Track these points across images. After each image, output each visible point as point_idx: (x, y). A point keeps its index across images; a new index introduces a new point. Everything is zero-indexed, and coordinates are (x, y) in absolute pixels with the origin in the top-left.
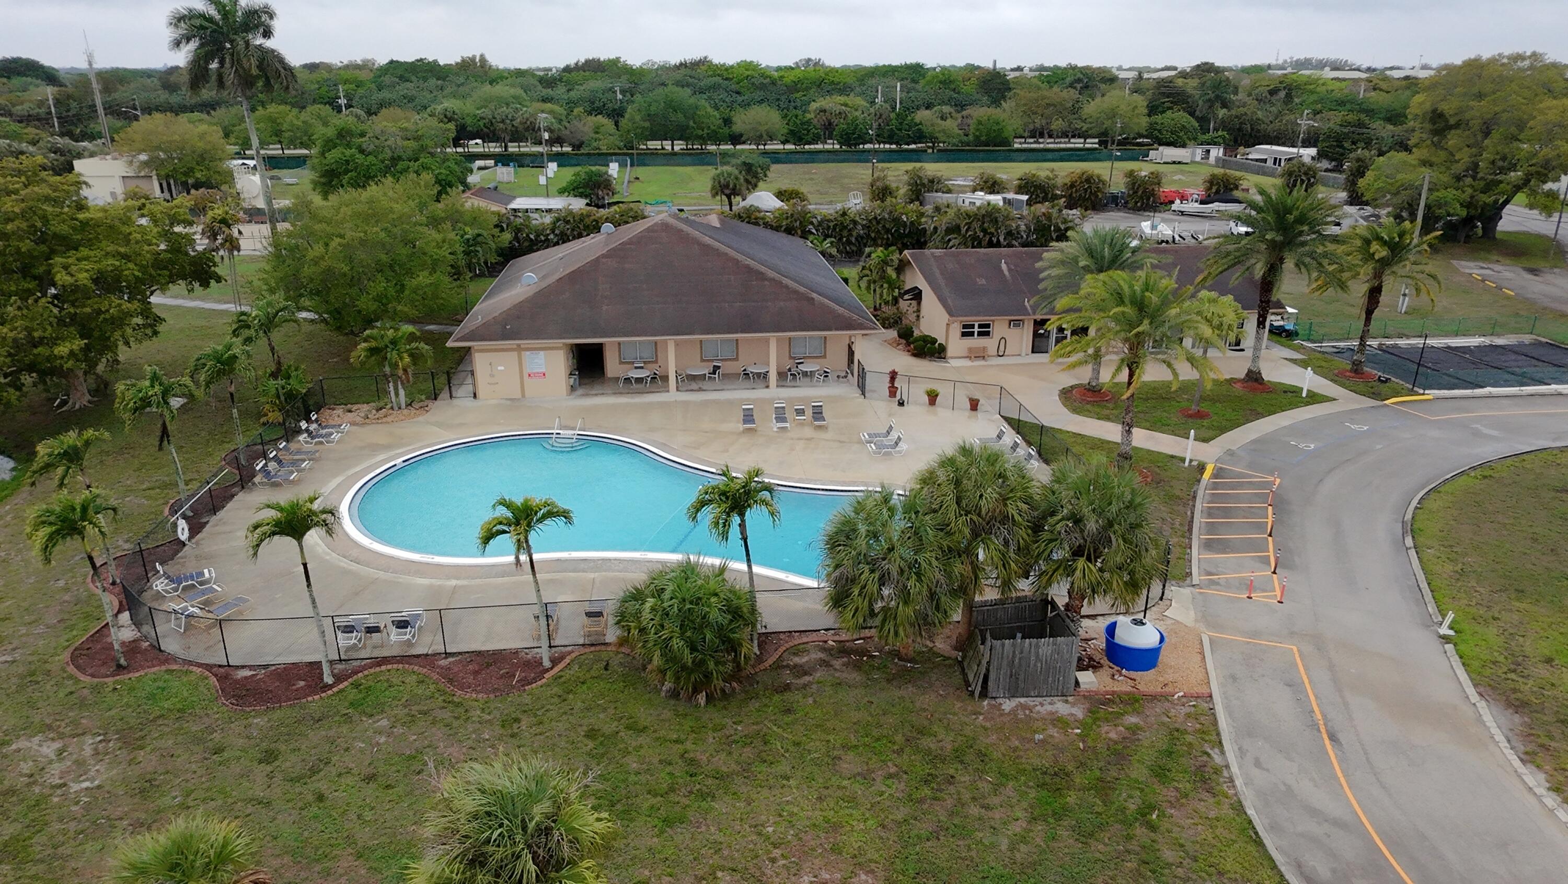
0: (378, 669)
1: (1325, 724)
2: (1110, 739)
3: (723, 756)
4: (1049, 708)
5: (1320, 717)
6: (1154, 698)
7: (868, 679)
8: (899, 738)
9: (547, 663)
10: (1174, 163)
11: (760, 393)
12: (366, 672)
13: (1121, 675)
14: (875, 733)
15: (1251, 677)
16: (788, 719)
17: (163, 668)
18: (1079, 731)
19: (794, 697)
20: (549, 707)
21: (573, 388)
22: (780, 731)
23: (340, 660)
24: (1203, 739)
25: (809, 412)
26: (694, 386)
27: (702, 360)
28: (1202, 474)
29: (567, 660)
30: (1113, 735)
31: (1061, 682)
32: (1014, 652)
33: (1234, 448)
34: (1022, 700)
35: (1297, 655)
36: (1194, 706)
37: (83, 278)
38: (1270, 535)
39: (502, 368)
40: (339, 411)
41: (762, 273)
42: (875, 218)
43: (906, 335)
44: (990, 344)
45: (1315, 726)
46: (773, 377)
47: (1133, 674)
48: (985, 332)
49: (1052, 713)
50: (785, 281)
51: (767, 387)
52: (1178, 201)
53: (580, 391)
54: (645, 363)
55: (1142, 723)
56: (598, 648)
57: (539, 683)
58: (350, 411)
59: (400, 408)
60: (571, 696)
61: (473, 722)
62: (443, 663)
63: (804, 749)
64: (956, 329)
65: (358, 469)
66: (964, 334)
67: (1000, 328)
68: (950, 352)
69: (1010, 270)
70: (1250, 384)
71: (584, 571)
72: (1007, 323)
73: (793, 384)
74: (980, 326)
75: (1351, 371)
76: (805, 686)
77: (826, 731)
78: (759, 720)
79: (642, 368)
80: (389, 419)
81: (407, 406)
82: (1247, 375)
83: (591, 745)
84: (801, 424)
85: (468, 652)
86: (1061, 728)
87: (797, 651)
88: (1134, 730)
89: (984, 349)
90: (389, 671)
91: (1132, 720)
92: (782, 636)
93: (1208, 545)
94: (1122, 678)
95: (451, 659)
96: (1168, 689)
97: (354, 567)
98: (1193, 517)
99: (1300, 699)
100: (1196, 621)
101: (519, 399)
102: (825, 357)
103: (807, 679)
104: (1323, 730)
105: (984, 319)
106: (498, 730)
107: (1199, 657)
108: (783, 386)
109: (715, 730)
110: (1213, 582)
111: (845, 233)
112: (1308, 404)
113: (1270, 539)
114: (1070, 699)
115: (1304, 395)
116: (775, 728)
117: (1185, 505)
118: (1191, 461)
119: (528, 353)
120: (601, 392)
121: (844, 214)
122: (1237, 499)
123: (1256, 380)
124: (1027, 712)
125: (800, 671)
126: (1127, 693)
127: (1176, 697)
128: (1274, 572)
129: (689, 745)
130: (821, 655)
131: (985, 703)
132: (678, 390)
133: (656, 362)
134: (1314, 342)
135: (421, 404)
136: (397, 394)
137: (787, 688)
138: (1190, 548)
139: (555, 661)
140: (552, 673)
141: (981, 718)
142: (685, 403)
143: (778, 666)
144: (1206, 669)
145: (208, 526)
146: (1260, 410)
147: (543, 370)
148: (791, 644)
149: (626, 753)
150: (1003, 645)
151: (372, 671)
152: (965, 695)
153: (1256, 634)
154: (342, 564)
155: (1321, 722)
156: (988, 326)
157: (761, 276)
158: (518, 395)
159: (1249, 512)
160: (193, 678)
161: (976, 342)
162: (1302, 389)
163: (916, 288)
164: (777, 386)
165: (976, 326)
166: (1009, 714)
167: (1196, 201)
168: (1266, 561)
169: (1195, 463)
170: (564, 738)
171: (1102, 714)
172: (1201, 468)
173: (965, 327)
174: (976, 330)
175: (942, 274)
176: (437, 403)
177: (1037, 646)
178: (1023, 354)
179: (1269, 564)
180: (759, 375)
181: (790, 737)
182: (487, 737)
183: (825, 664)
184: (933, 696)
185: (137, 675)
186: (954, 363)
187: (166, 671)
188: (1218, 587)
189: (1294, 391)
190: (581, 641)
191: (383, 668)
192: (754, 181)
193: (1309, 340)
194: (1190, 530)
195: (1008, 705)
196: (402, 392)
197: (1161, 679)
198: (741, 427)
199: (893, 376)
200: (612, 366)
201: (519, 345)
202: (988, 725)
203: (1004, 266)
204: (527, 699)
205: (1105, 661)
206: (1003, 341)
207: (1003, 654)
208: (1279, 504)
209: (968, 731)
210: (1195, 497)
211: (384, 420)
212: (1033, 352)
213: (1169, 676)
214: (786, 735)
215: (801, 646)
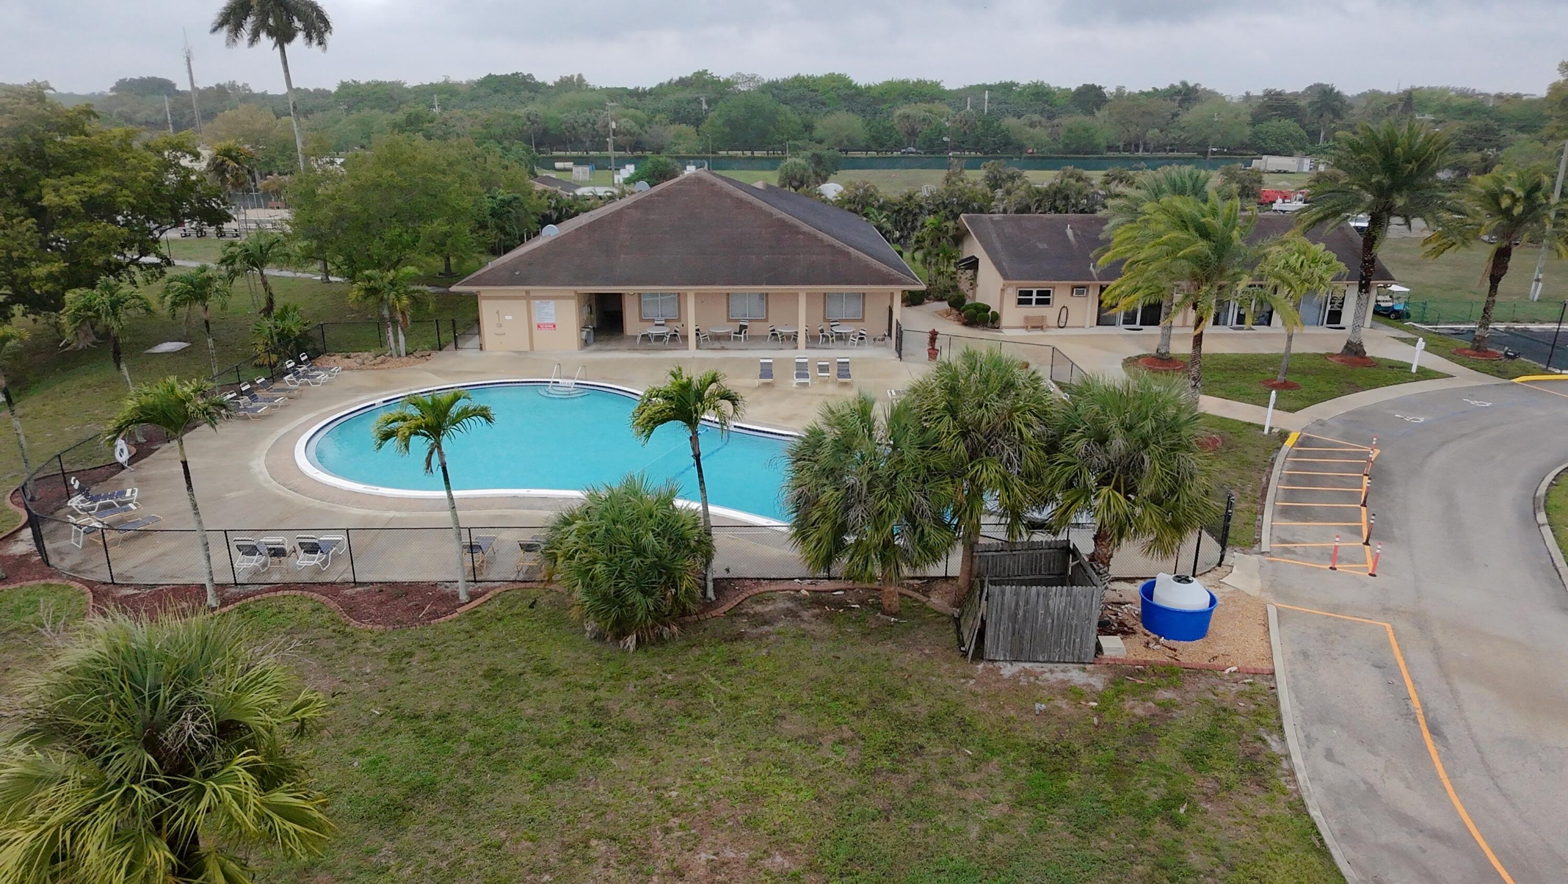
0: (273, 594)
1: (1426, 715)
2: (1134, 716)
3: (640, 706)
4: (1061, 676)
5: (1418, 705)
6: (1198, 671)
7: (840, 632)
8: (864, 700)
9: (463, 597)
10: (1279, 172)
11: (787, 353)
12: (258, 597)
13: (1158, 643)
14: (835, 691)
15: (1329, 654)
16: (732, 670)
17: (43, 582)
18: (1096, 704)
19: (746, 648)
20: (451, 642)
21: (586, 343)
22: (717, 683)
23: (236, 584)
24: (1258, 722)
25: (833, 369)
26: (717, 345)
27: (729, 320)
28: (1283, 442)
29: (488, 596)
30: (1139, 711)
31: (1077, 646)
32: (1017, 604)
33: (1325, 419)
34: (1028, 665)
35: (1391, 633)
36: (1250, 684)
38: (1364, 505)
39: (510, 317)
40: (337, 357)
41: (797, 227)
42: (943, 203)
43: (958, 303)
44: (1049, 313)
45: (1409, 715)
46: (802, 338)
47: (1173, 643)
48: (1044, 301)
49: (1063, 682)
50: (821, 235)
51: (796, 348)
52: (1280, 200)
53: (594, 347)
54: (666, 320)
55: (1179, 699)
56: (529, 585)
57: (449, 617)
58: (348, 357)
59: (399, 356)
60: (481, 633)
61: (359, 654)
62: (349, 592)
63: (742, 705)
64: (1012, 296)
65: (334, 407)
66: (1021, 302)
67: (1061, 297)
68: (1005, 321)
69: (1075, 235)
70: (1349, 357)
71: (540, 509)
72: (1070, 289)
73: (825, 346)
74: (1039, 293)
75: (1471, 349)
76: (761, 637)
77: (776, 687)
78: (696, 670)
79: (663, 325)
80: (385, 366)
81: (407, 354)
82: (1346, 347)
83: (486, 685)
84: (825, 382)
85: (381, 583)
86: (1072, 700)
87: (760, 599)
88: (1167, 707)
89: (1043, 318)
90: (284, 597)
91: (1166, 695)
92: (747, 583)
93: (1285, 512)
94: (1158, 647)
95: (359, 589)
96: (1219, 662)
97: (290, 495)
98: (1268, 484)
99: (1393, 684)
100: (1262, 590)
101: (526, 352)
102: (862, 320)
103: (766, 628)
104: (1422, 721)
105: (1044, 284)
106: (385, 664)
107: (1261, 629)
108: (814, 348)
109: (639, 678)
110: (1287, 551)
112: (1417, 380)
113: (1363, 509)
114: (1089, 667)
115: (1414, 370)
116: (712, 680)
117: (1261, 471)
118: (1271, 429)
119: (537, 302)
120: (614, 347)
121: (910, 198)
122: (1326, 467)
123: (1356, 353)
124: (1032, 679)
125: (760, 620)
126: (1162, 664)
127: (1227, 671)
128: (1367, 543)
129: (602, 693)
130: (789, 605)
131: (981, 666)
132: (698, 347)
133: (679, 320)
134: (1427, 323)
135: (424, 353)
136: (397, 341)
137: (739, 637)
138: (1262, 514)
139: (473, 596)
140: (467, 607)
141: (972, 682)
142: (704, 361)
143: (734, 614)
144: (1270, 643)
145: (157, 452)
146: (1359, 383)
147: (554, 321)
148: (756, 591)
149: (525, 696)
150: (1003, 593)
151: (265, 595)
152: (956, 656)
153: (1337, 608)
154: (279, 492)
155: (1420, 712)
156: (1048, 293)
157: (795, 230)
159: (1341, 482)
160: (69, 593)
161: (1034, 310)
162: (1412, 365)
163: (973, 257)
164: (807, 348)
165: (1035, 293)
166: (1009, 679)
167: (1300, 200)
168: (1358, 532)
169: (1275, 430)
170: (457, 677)
171: (1127, 685)
172: (1284, 436)
173: (1021, 293)
174: (1034, 297)
175: (998, 236)
176: (442, 352)
177: (1046, 596)
178: (1087, 326)
179: (1361, 535)
180: (787, 336)
181: (728, 690)
182: (368, 671)
183: (792, 614)
184: (916, 656)
185: (11, 587)
186: (1007, 333)
187: (44, 585)
188: (1294, 556)
189: (1401, 367)
190: (512, 578)
191: (280, 593)
192: (823, 173)
193: (1422, 322)
194: (1264, 496)
195: (1008, 670)
196: (401, 338)
197: (1209, 651)
198: (758, 382)
200: (632, 324)
201: (527, 292)
202: (979, 690)
203: (1069, 232)
204: (428, 633)
205: (1140, 628)
206: (1064, 310)
207: (1002, 604)
208: (1378, 473)
209: (952, 695)
210: (1272, 465)
211: (381, 366)
212: (1098, 324)
213: (1220, 649)
214: (723, 688)
215: (768, 594)
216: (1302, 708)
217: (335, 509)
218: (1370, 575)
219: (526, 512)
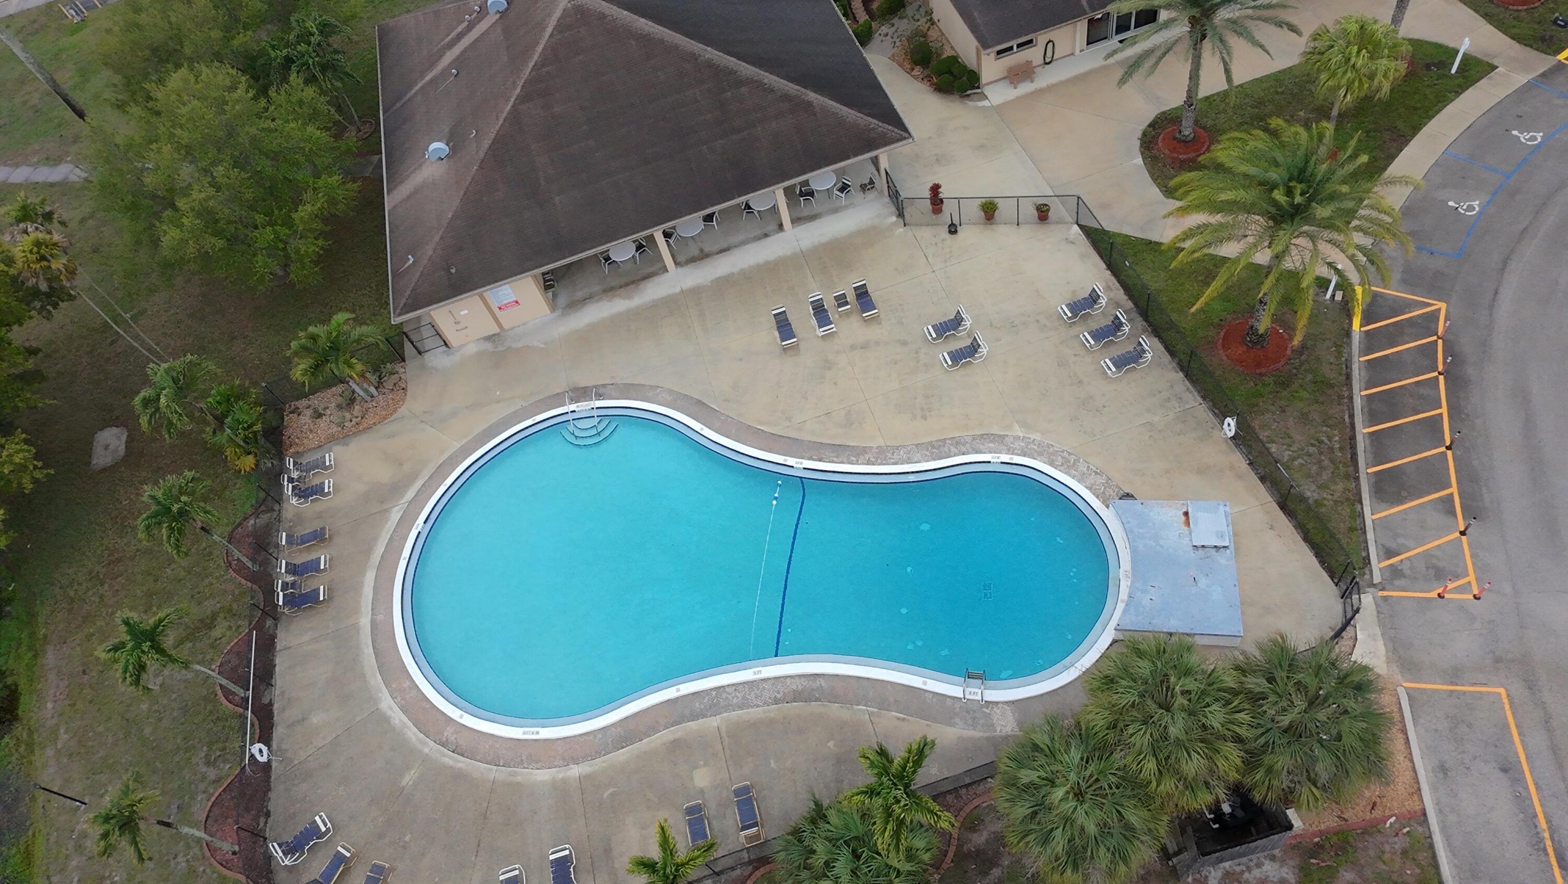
1: (1552, 839)
4: (1257, 873)
5: (1543, 824)
6: (1366, 831)
11: (775, 244)
15: (1462, 762)
26: (693, 247)
28: (1350, 316)
36: (1408, 834)
39: (466, 312)
40: (305, 420)
44: (1033, 54)
45: (1539, 843)
46: (783, 209)
51: (782, 228)
53: (563, 296)
55: (1359, 881)
58: (318, 413)
59: (372, 396)
64: (991, 58)
66: (999, 53)
67: (1045, 35)
68: (984, 80)
73: (810, 213)
74: (1020, 44)
80: (372, 423)
81: (377, 390)
84: (847, 314)
87: (972, 825)
91: (1347, 876)
93: (1381, 488)
98: (1353, 425)
100: (1387, 660)
101: (498, 334)
104: (1550, 849)
105: (1026, 38)
108: (799, 219)
110: (1395, 572)
112: (1461, 88)
113: (1449, 453)
115: (1454, 69)
117: (1340, 399)
119: (491, 294)
120: (586, 292)
122: (1399, 366)
126: (1336, 832)
127: (1388, 824)
128: (1463, 532)
131: (1190, 879)
132: (677, 264)
135: (393, 377)
138: (1361, 502)
142: (696, 292)
144: (1412, 761)
147: (515, 299)
148: (963, 813)
152: (1166, 871)
153: (1454, 675)
155: (1547, 835)
156: (1030, 41)
158: (497, 330)
159: (1419, 396)
161: (1017, 58)
162: (1455, 52)
165: (1015, 46)
168: (1449, 506)
169: (1339, 294)
171: (1314, 874)
172: (1347, 303)
176: (408, 364)
179: (1455, 514)
186: (992, 91)
188: (1403, 581)
194: (1354, 457)
198: (778, 339)
206: (1050, 45)
210: (1349, 378)
212: (1089, 44)
216: (1456, 862)
217: (519, 779)
218: (1475, 597)
219: (693, 725)
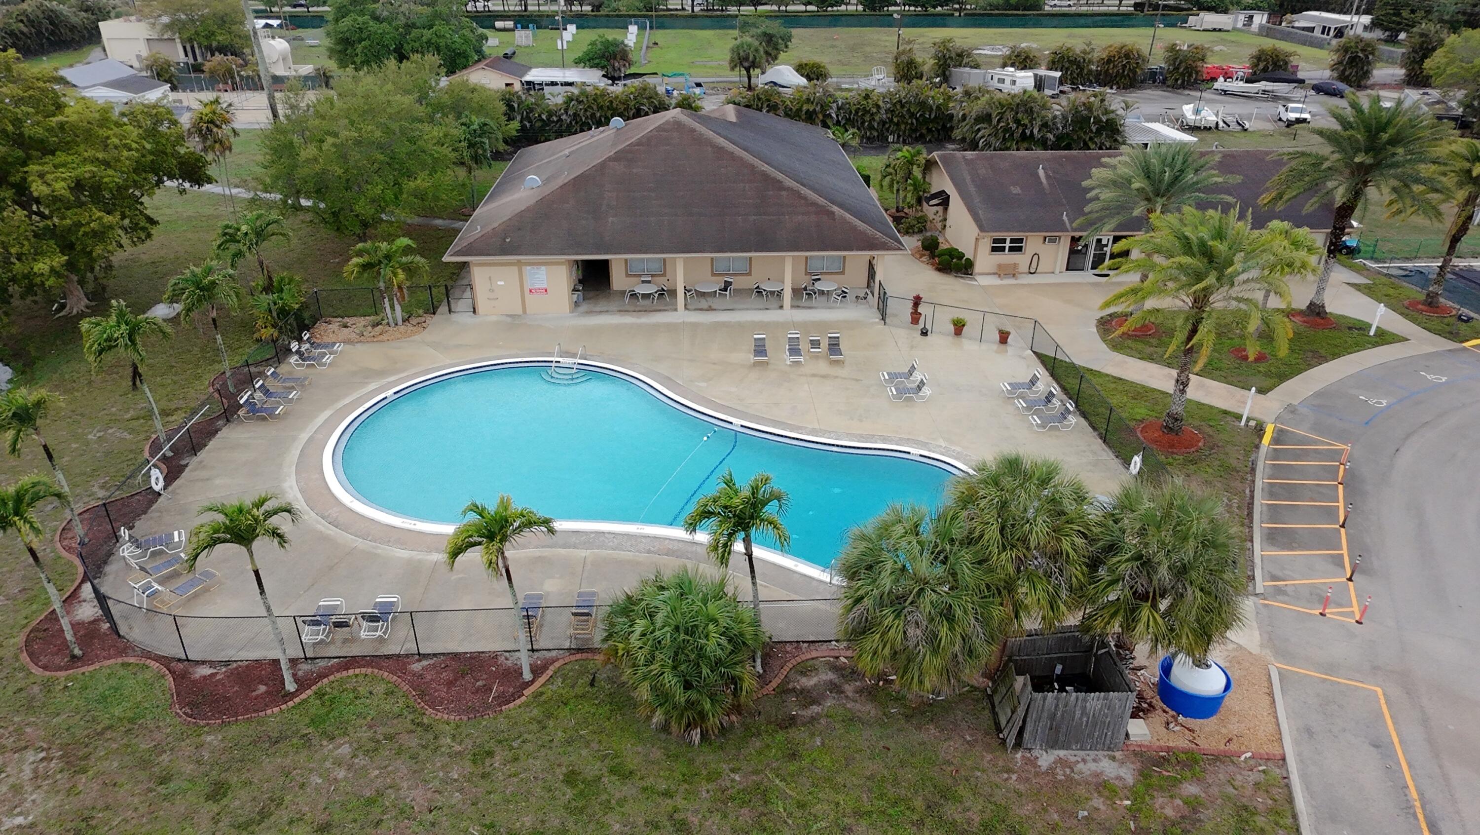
0: (345, 673)
1: (1423, 807)
2: (1166, 818)
3: (717, 817)
4: (1092, 766)
5: (1414, 794)
6: (1218, 758)
7: (884, 714)
8: (919, 803)
9: (527, 676)
10: (1214, 30)
11: (772, 316)
12: (332, 678)
13: (1177, 724)
14: (891, 792)
15: (1330, 731)
16: (793, 767)
17: (120, 660)
18: (1129, 802)
19: (798, 734)
20: (526, 736)
21: (577, 304)
22: (782, 785)
23: (306, 658)
24: (1277, 824)
25: (825, 344)
26: (704, 304)
27: (713, 274)
28: (1261, 437)
29: (550, 672)
30: (1169, 812)
31: (1108, 737)
32: (1057, 706)
33: (1296, 403)
34: (1062, 753)
35: (1383, 701)
36: (1264, 771)
37: (61, 187)
38: (1343, 526)
39: (502, 283)
40: (335, 326)
41: (780, 182)
42: (900, 101)
43: (930, 248)
44: (1021, 260)
45: (1408, 809)
46: (788, 295)
47: (1191, 722)
48: (1017, 247)
49: (1097, 775)
50: (804, 191)
51: (781, 307)
52: (1221, 79)
53: (584, 307)
54: (652, 276)
55: (1203, 795)
56: (585, 655)
57: (518, 702)
58: (346, 326)
59: (396, 324)
60: (551, 723)
61: (442, 754)
62: (416, 667)
63: (810, 813)
64: (986, 244)
65: (347, 401)
66: (994, 249)
67: (1033, 243)
68: (977, 268)
69: (1048, 177)
70: (1311, 318)
71: (575, 547)
72: (1042, 240)
73: (808, 304)
74: (1012, 241)
75: (1423, 304)
76: (813, 719)
77: (835, 788)
78: (760, 767)
79: (649, 282)
80: (385, 337)
81: (404, 321)
82: (1308, 307)
83: (570, 793)
84: (816, 357)
85: (443, 654)
86: (1107, 798)
87: (805, 670)
88: (1194, 805)
89: (1015, 266)
90: (357, 676)
91: (1191, 789)
92: (789, 648)
93: (1273, 538)
94: (1178, 728)
95: (425, 663)
96: (1233, 747)
97: (332, 531)
98: (1252, 497)
99: (1391, 771)
100: (1262, 646)
101: (519, 316)
102: (843, 273)
103: (815, 709)
104: (1421, 817)
105: (1017, 235)
106: (469, 767)
107: (1267, 700)
108: (798, 307)
109: (709, 780)
110: (1279, 591)
111: (867, 118)
112: (1376, 345)
113: (1342, 530)
114: (1118, 754)
115: (1372, 333)
116: (777, 781)
117: (1243, 479)
118: (1248, 419)
119: (529, 268)
120: (605, 309)
121: (867, 97)
122: (1302, 472)
123: (1318, 314)
124: (1068, 771)
125: (808, 698)
126: (1185, 751)
127: (1243, 758)
128: (1350, 579)
129: (680, 802)
130: (831, 676)
131: (1019, 755)
132: (686, 308)
133: (664, 275)
134: (1377, 261)
135: (419, 320)
136: (392, 307)
137: (791, 722)
138: (1252, 541)
139: (537, 671)
140: (532, 689)
141: (1014, 777)
142: (695, 326)
143: (784, 690)
144: (1276, 718)
145: (187, 469)
146: (1323, 352)
147: (545, 286)
148: (798, 659)
149: (607, 807)
150: (1045, 699)
151: (338, 676)
152: (995, 743)
153: (1331, 668)
154: (320, 527)
155: (1417, 804)
156: (1021, 241)
157: (778, 185)
158: (520, 312)
159: (1318, 492)
160: (148, 675)
161: (1007, 258)
162: (1370, 326)
163: (944, 191)
164: (792, 307)
165: (1008, 241)
166: (1046, 773)
167: (1241, 80)
168: (1338, 561)
169: (1252, 423)
170: (540, 783)
171: (1154, 780)
172: (1260, 430)
173: (995, 241)
174: (1008, 244)
175: (973, 181)
176: (436, 317)
177: (1085, 700)
178: (1057, 272)
179: (1343, 567)
180: (772, 293)
181: (794, 794)
182: (456, 777)
183: (835, 688)
184: (958, 743)
185: (91, 668)
186: (982, 281)
187: (123, 664)
188: (1286, 598)
189: (1361, 327)
190: (567, 645)
191: (351, 672)
192: (773, 53)
193: (1372, 258)
194: (1250, 515)
195: (1046, 759)
196: (398, 308)
197: (1224, 731)
198: (752, 358)
199: (917, 301)
200: (618, 279)
201: (519, 261)
202: (1022, 787)
203: (1041, 172)
204: (502, 723)
205: (1157, 702)
206: (1036, 257)
207: (1043, 705)
208: (1351, 483)
209: (999, 796)
210: (1253, 470)
211: (381, 338)
212: (1067, 269)
213: (1234, 728)
214: (790, 793)
215: (811, 662)
216: (1314, 803)
217: (380, 551)
218: (1357, 622)
219: (563, 551)
